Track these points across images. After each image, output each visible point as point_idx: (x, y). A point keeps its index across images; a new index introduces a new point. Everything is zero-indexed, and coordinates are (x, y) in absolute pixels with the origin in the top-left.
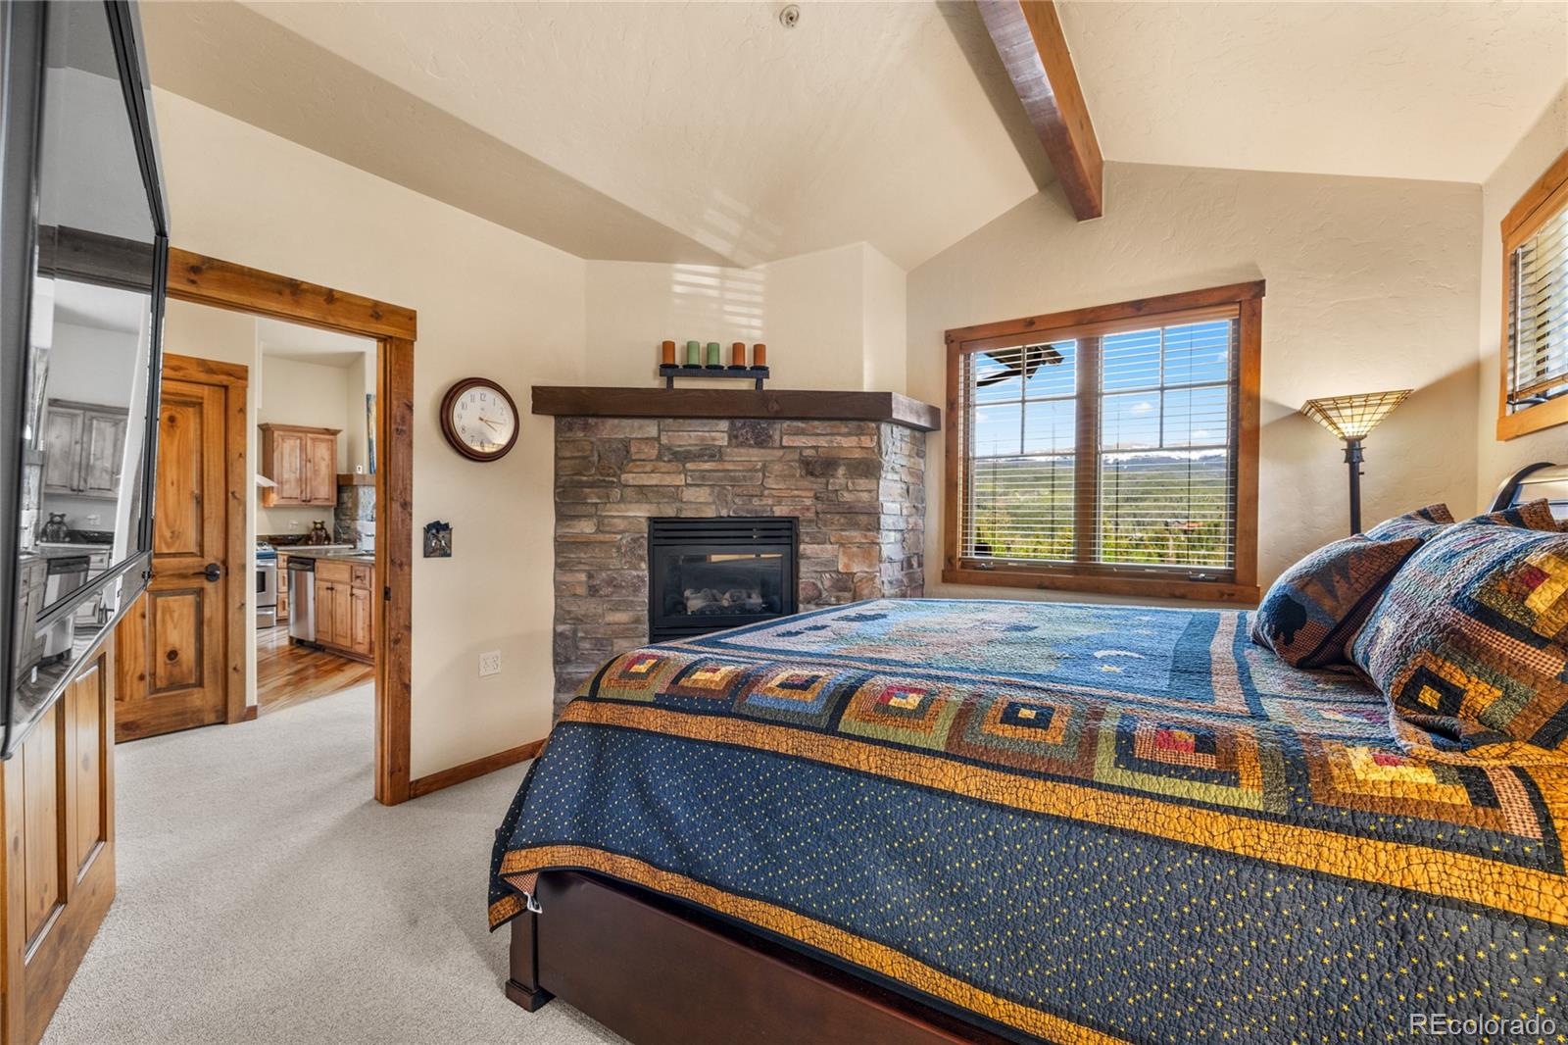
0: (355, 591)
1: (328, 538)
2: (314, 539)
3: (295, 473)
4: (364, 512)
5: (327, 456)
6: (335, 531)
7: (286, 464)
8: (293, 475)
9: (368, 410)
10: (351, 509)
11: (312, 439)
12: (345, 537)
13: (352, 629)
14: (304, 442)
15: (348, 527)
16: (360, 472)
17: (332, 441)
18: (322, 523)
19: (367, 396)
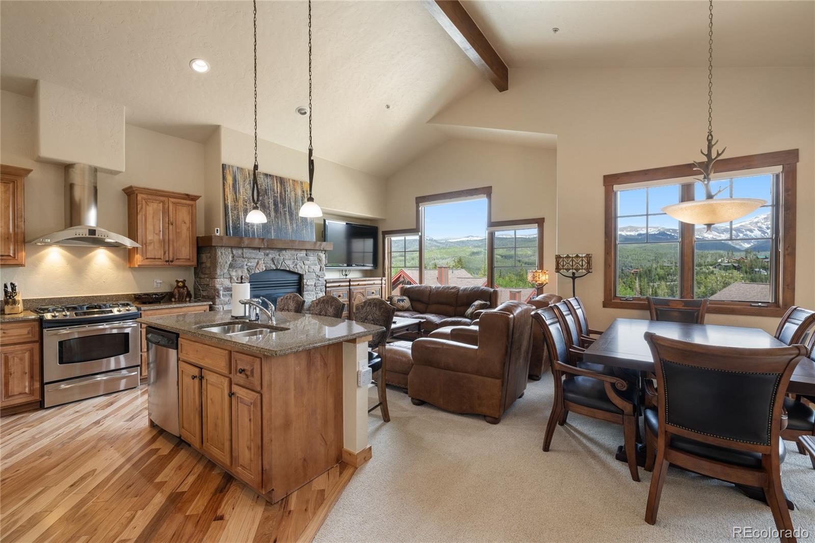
0: (235, 389)
1: (189, 295)
2: (177, 297)
3: (158, 235)
4: (221, 271)
5: (187, 219)
6: (195, 289)
7: (150, 227)
8: (156, 237)
9: (224, 178)
10: (210, 268)
11: (174, 203)
12: (204, 294)
13: (231, 440)
14: (167, 206)
15: (208, 285)
16: (218, 234)
17: (192, 206)
18: (184, 282)
19: (223, 165)
